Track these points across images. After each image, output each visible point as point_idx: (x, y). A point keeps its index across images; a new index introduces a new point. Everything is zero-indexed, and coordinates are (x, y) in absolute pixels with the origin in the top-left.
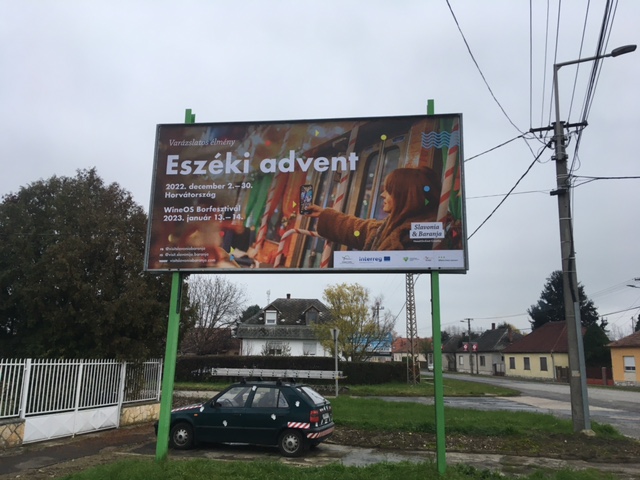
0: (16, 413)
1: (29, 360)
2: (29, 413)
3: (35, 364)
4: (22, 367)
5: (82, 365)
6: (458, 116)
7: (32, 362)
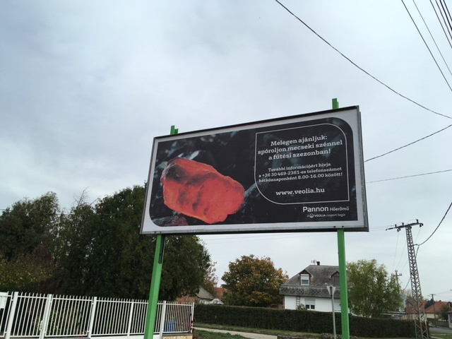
0: (85, 333)
1: (96, 298)
2: (94, 335)
3: (99, 301)
4: (90, 302)
5: (133, 303)
6: (355, 108)
7: (98, 299)
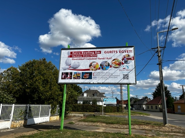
1: (29, 105)
2: (28, 118)
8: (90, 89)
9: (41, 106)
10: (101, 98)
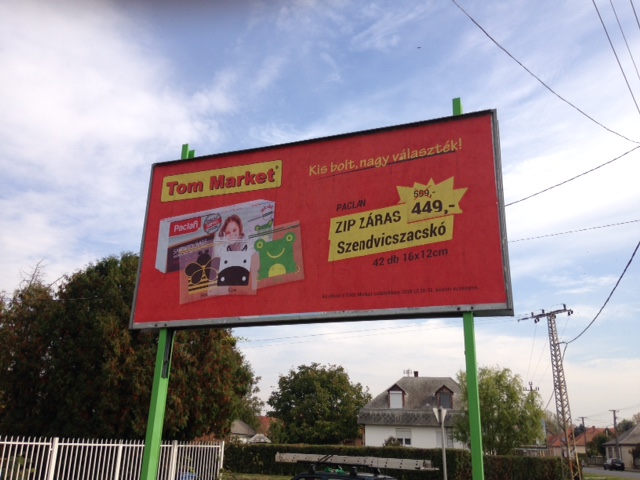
1: (57, 439)
3: (63, 444)
4: (47, 447)
6: (491, 113)
7: (60, 441)
8: (416, 373)
9: (121, 446)
10: (435, 410)
